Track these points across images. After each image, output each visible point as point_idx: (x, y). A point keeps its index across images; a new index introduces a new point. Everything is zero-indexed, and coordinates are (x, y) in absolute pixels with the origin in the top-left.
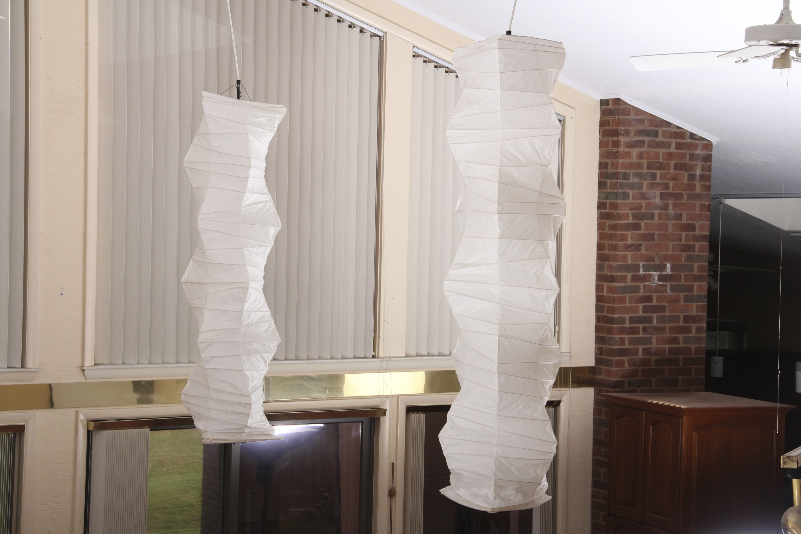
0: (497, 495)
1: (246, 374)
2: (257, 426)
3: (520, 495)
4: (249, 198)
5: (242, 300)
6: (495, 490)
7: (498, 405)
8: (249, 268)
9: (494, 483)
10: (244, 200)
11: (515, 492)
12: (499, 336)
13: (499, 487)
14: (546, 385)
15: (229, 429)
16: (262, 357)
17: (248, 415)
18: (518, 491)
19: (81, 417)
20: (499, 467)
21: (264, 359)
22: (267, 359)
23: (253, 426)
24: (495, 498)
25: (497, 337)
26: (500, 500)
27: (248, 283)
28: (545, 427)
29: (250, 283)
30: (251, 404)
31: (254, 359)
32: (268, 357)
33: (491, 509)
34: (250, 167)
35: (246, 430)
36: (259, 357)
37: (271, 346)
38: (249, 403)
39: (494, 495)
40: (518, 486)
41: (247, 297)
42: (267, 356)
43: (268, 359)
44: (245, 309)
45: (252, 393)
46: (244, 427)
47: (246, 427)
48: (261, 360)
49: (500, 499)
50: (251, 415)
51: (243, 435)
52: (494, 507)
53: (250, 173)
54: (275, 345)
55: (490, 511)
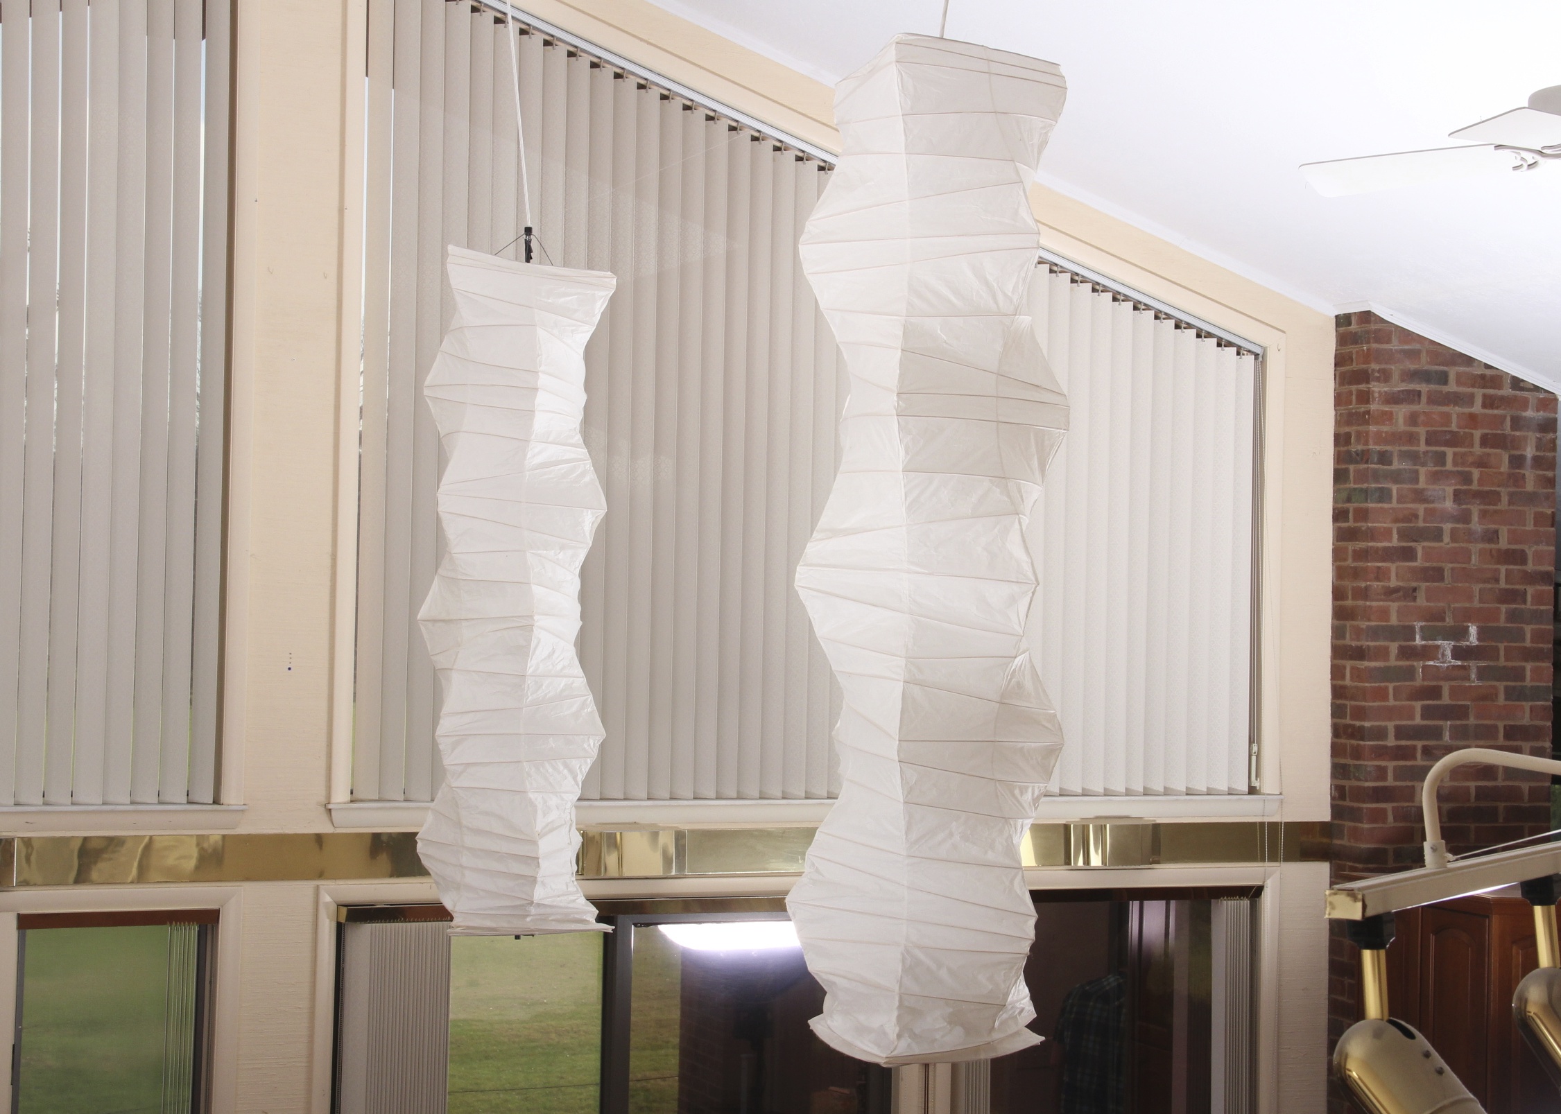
0: (905, 1030)
1: (530, 799)
2: (555, 904)
3: (959, 1031)
4: (538, 453)
5: (522, 651)
6: (899, 1018)
7: (907, 833)
8: (537, 590)
9: (897, 1004)
10: (529, 455)
11: (946, 1024)
12: (904, 682)
13: (909, 1012)
14: (1022, 794)
15: (499, 908)
16: (566, 766)
17: (533, 881)
18: (955, 1019)
19: (326, 898)
20: (911, 967)
21: (571, 771)
22: (578, 771)
23: (546, 902)
24: (899, 1036)
25: (902, 683)
26: (909, 1040)
27: (531, 617)
28: (1012, 882)
29: (536, 617)
30: (538, 858)
31: (550, 770)
32: (579, 767)
33: (887, 1058)
34: (536, 389)
35: (533, 910)
36: (561, 768)
37: (585, 746)
38: (536, 856)
39: (897, 1029)
40: (951, 1010)
41: (533, 646)
42: (578, 765)
43: (581, 770)
44: (530, 671)
45: (541, 835)
46: (528, 904)
47: (531, 903)
48: (566, 772)
49: (910, 1037)
50: (539, 879)
51: (529, 919)
52: (895, 1053)
53: (537, 402)
54: (594, 744)
55: (885, 1063)
